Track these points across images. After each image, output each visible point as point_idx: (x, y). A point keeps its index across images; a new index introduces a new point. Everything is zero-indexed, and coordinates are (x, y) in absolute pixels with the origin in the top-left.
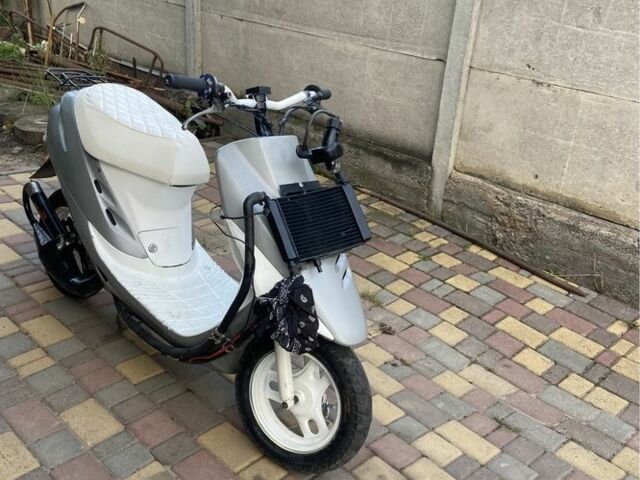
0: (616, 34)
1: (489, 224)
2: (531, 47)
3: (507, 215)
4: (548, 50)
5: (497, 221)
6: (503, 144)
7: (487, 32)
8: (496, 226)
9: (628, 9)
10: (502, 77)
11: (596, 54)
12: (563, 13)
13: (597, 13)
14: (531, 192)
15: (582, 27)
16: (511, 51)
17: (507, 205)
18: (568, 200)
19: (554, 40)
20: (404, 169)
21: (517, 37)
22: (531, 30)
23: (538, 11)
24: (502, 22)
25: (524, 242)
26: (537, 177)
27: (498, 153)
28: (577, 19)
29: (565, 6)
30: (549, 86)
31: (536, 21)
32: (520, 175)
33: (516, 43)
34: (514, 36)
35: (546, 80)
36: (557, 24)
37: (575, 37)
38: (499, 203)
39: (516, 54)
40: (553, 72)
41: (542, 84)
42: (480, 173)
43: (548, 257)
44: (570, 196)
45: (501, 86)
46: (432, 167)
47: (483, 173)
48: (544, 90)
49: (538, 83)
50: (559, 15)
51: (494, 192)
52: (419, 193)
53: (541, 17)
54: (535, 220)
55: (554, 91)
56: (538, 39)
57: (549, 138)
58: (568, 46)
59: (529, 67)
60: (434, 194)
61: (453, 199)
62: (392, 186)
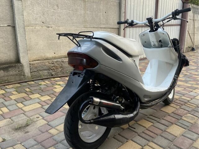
0: (63, 11)
1: (49, 72)
2: (42, 17)
3: (54, 66)
4: (47, 17)
5: (51, 70)
6: (43, 47)
7: (26, 14)
8: (51, 71)
9: (64, 5)
10: (36, 27)
11: (60, 17)
12: (49, 6)
13: (57, 6)
14: (55, 58)
15: (55, 10)
16: (36, 19)
17: (53, 64)
18: (64, 56)
19: (49, 14)
20: (10, 69)
21: (37, 14)
22: (41, 12)
23: (41, 6)
24: (30, 10)
25: (61, 71)
26: (55, 53)
27: (42, 51)
28: (53, 8)
29: (49, 4)
30: (51, 27)
31: (42, 9)
32: (50, 55)
33: (37, 16)
34: (36, 14)
35: (49, 26)
36: (48, 9)
37: (53, 13)
38: (50, 64)
39: (38, 19)
40: (51, 23)
41: (49, 27)
42: (37, 59)
43: (67, 72)
44: (64, 55)
45: (37, 30)
46: (22, 64)
47: (39, 59)
48: (50, 29)
49: (48, 27)
50: (48, 7)
51: (48, 62)
52: (20, 75)
53: (43, 8)
54: (62, 64)
55: (53, 28)
56: (44, 14)
57: (55, 41)
58: (53, 15)
59: (43, 23)
60: (26, 72)
61: (35, 70)
62: (6, 78)
